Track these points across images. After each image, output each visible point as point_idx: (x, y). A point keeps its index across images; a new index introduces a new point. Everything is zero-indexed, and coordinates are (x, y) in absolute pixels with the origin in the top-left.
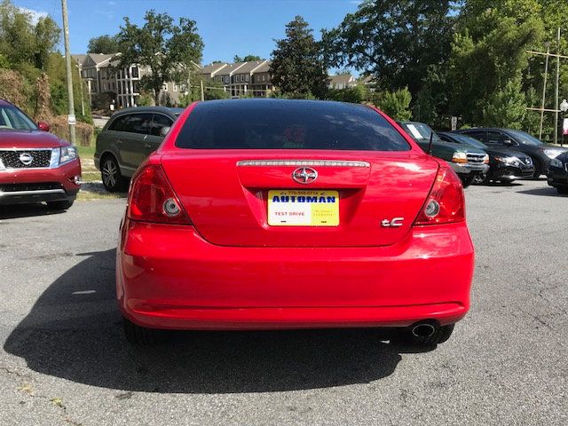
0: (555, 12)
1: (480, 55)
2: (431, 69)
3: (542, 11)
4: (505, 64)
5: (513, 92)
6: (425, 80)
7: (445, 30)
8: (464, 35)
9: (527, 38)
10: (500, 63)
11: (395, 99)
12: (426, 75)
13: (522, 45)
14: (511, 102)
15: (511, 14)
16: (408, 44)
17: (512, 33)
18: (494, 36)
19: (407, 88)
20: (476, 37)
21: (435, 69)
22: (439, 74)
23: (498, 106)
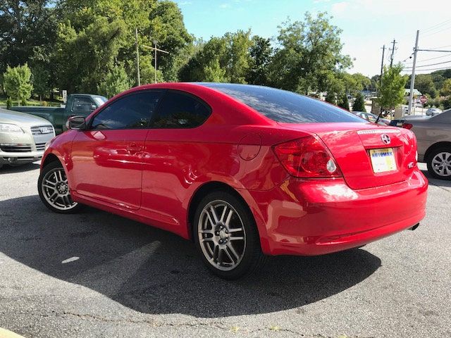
0: (131, 17)
1: (82, 43)
2: (37, 50)
3: (123, 15)
4: (102, 51)
5: (119, 73)
6: (32, 58)
7: (45, 19)
8: (67, 25)
9: (116, 33)
10: (99, 50)
11: (17, 73)
12: (33, 54)
13: (112, 38)
14: (118, 81)
15: (102, 15)
16: (12, 26)
17: (105, 29)
18: (91, 29)
19: (26, 65)
20: (78, 28)
21: (40, 50)
22: (43, 55)
23: (109, 83)
